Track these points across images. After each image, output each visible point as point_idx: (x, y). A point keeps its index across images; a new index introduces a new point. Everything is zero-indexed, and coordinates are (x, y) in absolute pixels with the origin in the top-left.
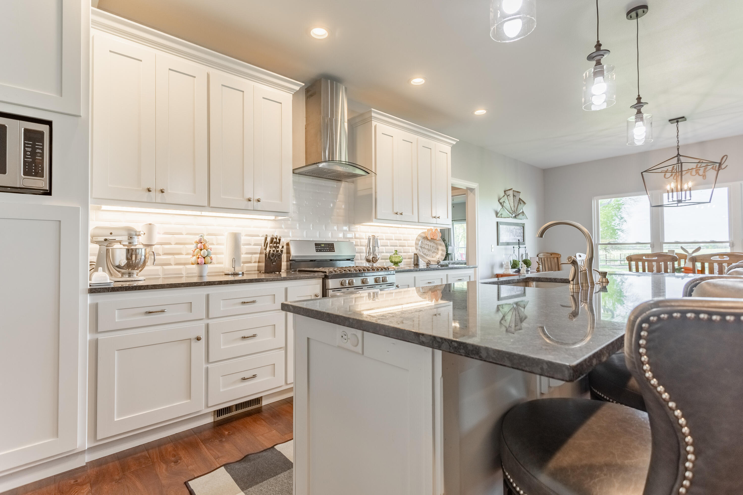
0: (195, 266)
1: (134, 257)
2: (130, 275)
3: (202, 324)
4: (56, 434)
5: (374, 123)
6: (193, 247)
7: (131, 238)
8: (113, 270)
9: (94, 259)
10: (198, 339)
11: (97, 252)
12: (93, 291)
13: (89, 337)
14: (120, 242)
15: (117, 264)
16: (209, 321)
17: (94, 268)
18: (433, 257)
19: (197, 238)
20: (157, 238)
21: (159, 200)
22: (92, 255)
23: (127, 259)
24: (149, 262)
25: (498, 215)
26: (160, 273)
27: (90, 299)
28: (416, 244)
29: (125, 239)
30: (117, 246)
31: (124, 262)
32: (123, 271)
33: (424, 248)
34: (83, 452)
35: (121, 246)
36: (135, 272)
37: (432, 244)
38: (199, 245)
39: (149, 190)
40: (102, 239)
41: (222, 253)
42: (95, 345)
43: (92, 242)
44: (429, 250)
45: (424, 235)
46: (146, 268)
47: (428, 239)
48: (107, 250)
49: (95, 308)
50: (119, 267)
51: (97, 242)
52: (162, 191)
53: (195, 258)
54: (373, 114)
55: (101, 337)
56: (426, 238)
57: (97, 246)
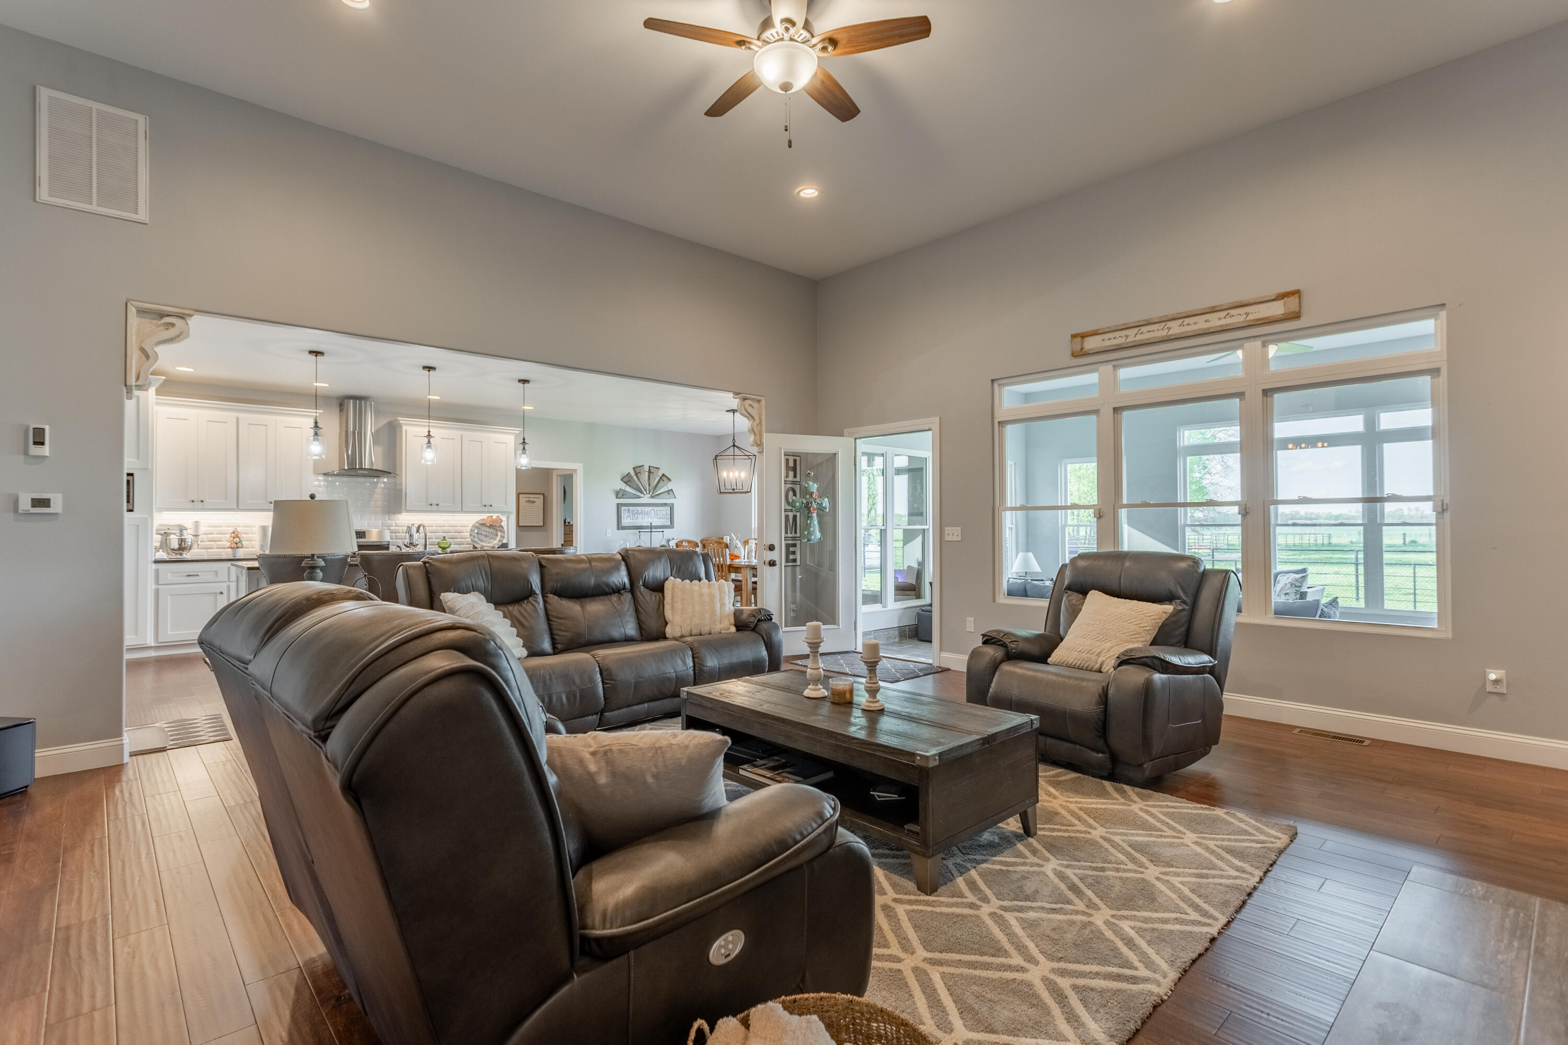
0: (230, 550)
1: (183, 543)
2: (181, 554)
3: (225, 585)
4: (137, 634)
5: (404, 428)
6: (228, 536)
7: (181, 531)
8: (170, 551)
9: (158, 544)
10: (222, 593)
11: (160, 540)
12: (156, 562)
13: (154, 587)
14: (174, 534)
15: (172, 548)
16: (230, 583)
17: (157, 549)
18: (489, 543)
19: (231, 530)
20: (202, 530)
21: (200, 507)
22: (156, 542)
23: (179, 544)
24: (195, 546)
25: (619, 496)
26: (205, 554)
27: (154, 566)
28: (472, 530)
29: (178, 532)
30: (172, 536)
31: (177, 546)
32: (176, 552)
33: (481, 534)
34: (150, 648)
35: (176, 537)
36: (184, 553)
37: (491, 530)
38: (233, 535)
39: (193, 501)
40: (163, 532)
41: (254, 541)
42: (157, 592)
43: (157, 534)
44: (486, 536)
45: (482, 522)
46: (192, 551)
47: (486, 526)
48: (166, 539)
49: (157, 571)
50: (173, 550)
51: (160, 534)
52: (202, 501)
53: (229, 544)
54: (401, 422)
55: (160, 587)
56: (483, 525)
57: (160, 537)
